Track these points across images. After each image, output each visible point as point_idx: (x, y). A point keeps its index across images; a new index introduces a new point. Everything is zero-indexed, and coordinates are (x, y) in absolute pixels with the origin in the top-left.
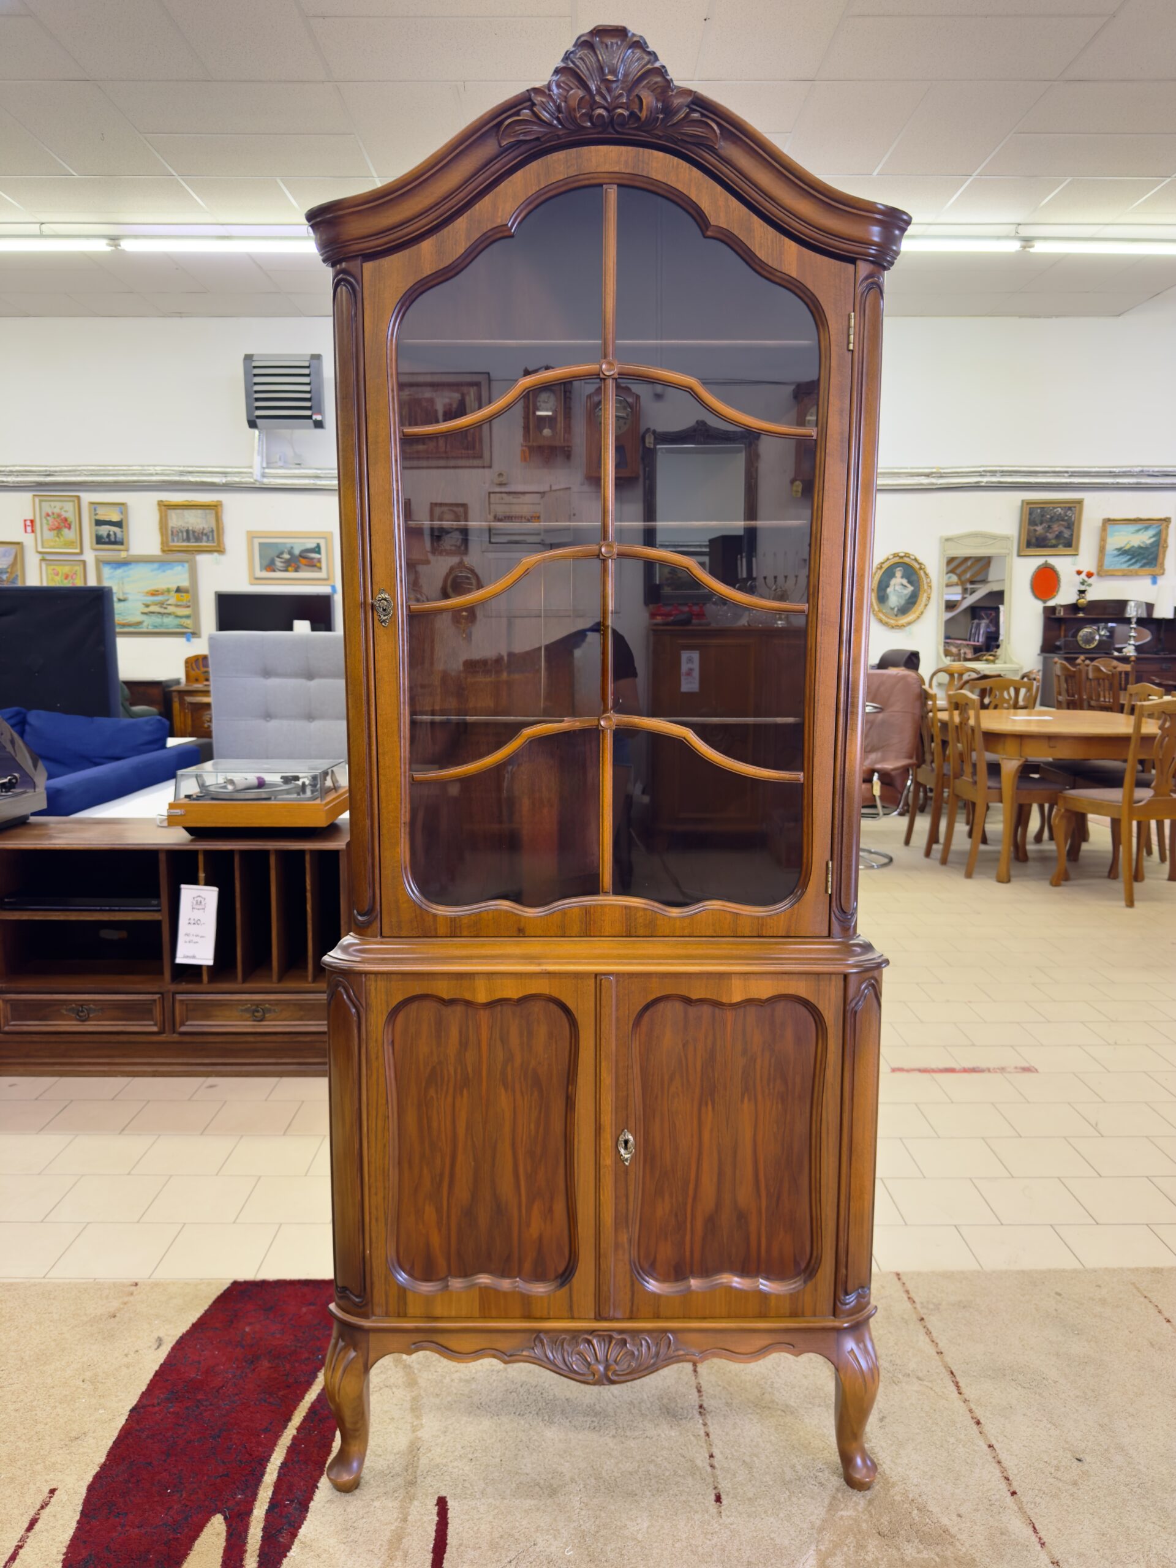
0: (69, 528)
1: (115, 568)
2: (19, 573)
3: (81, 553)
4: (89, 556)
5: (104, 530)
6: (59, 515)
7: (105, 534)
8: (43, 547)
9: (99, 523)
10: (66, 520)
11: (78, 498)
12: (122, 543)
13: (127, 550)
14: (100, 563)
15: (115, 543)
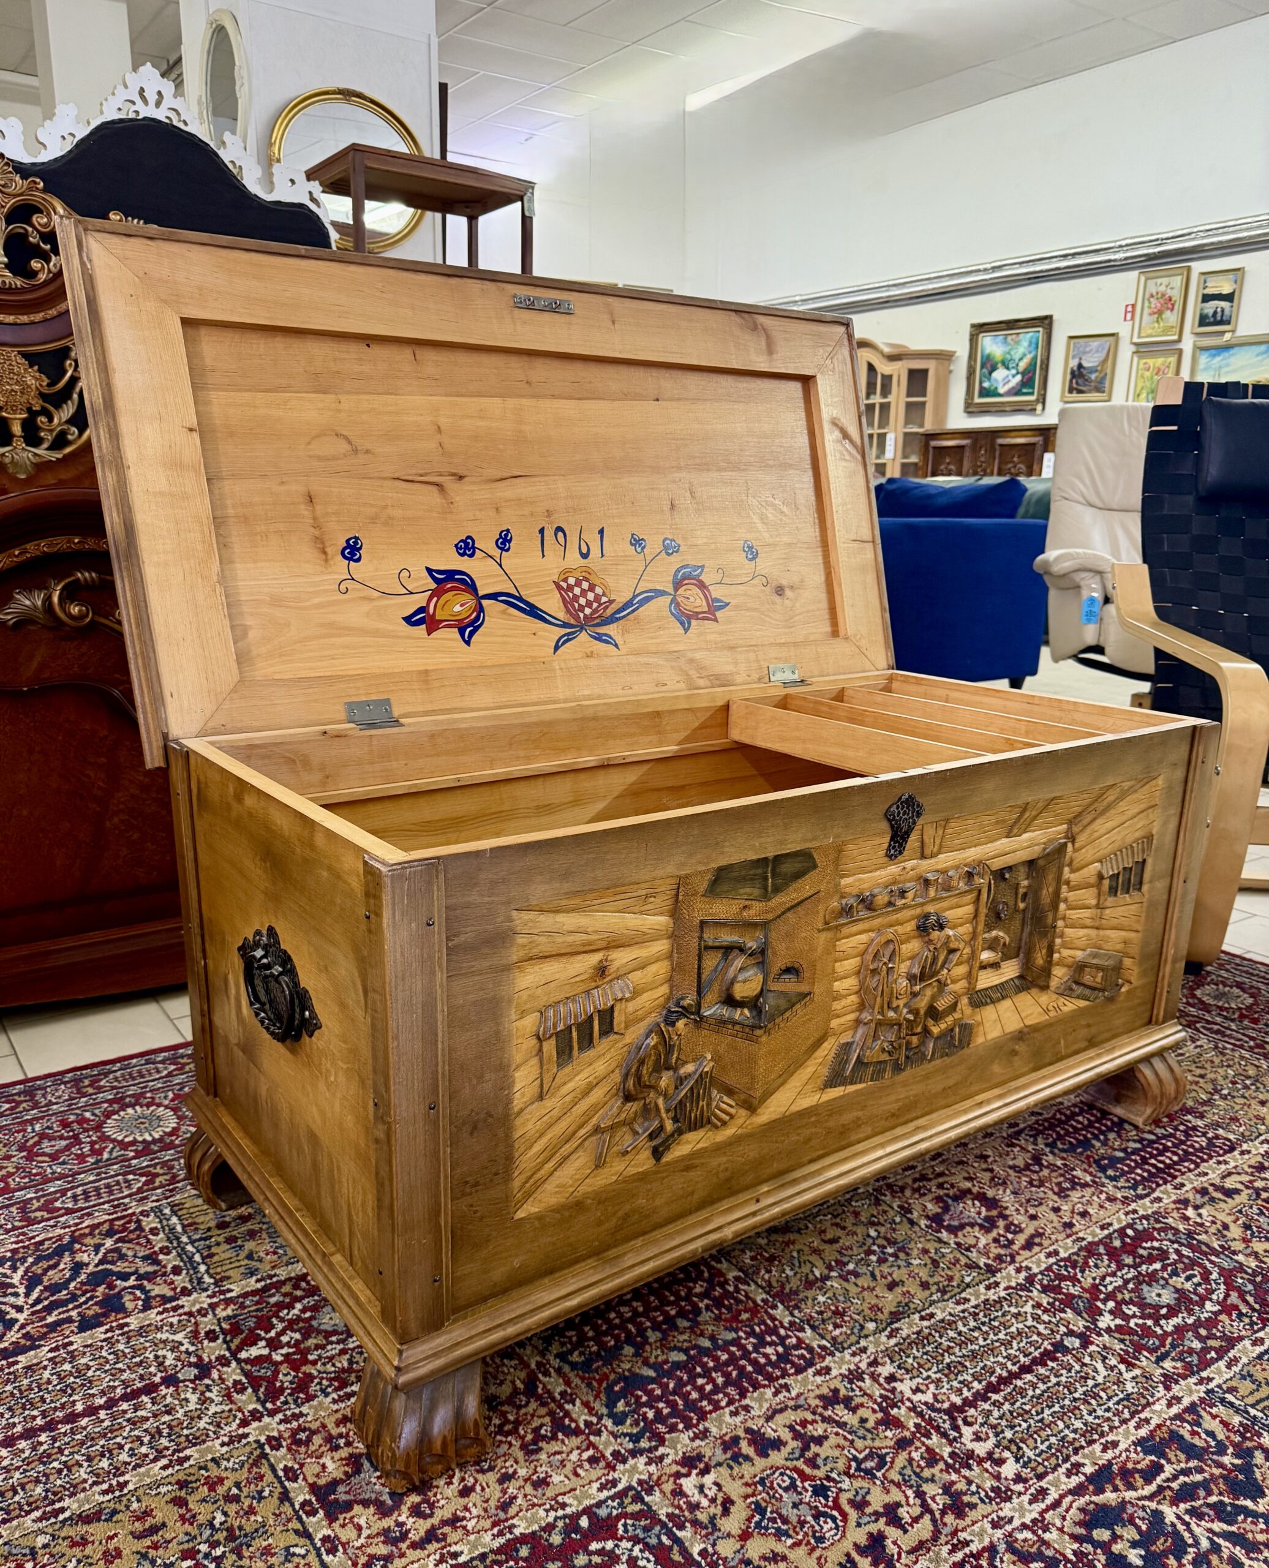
0: (1172, 309)
1: (1214, 356)
2: (1109, 371)
3: (1179, 341)
4: (1187, 344)
5: (1210, 307)
6: (1163, 295)
7: (1210, 312)
8: (1139, 337)
9: (1206, 298)
10: (1170, 299)
11: (1189, 268)
12: (1228, 323)
13: (1233, 331)
14: (1199, 349)
15: (1221, 322)
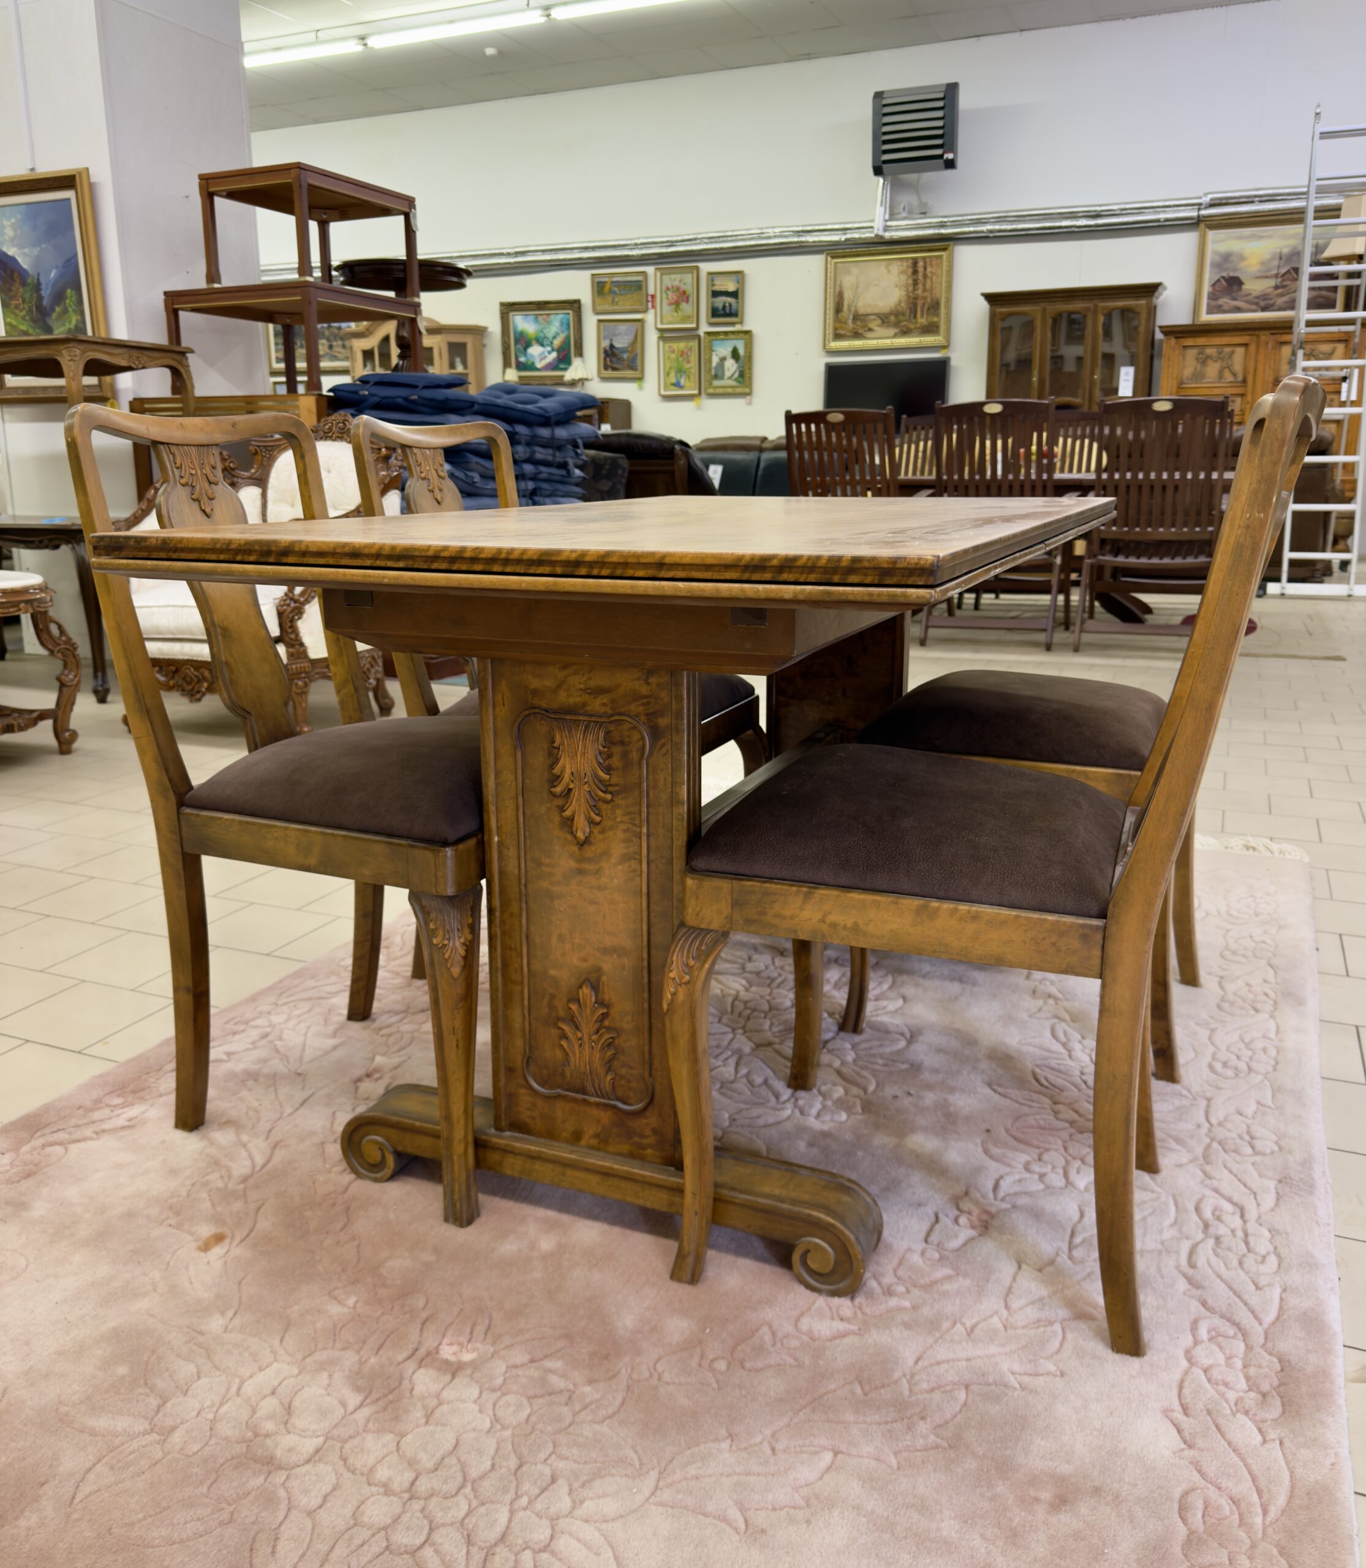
0: (687, 301)
2: (639, 352)
3: (697, 328)
5: (720, 301)
6: (678, 289)
7: (721, 306)
8: (662, 323)
9: (716, 294)
10: (684, 292)
11: (697, 268)
12: (736, 315)
13: (741, 323)
15: (730, 315)
